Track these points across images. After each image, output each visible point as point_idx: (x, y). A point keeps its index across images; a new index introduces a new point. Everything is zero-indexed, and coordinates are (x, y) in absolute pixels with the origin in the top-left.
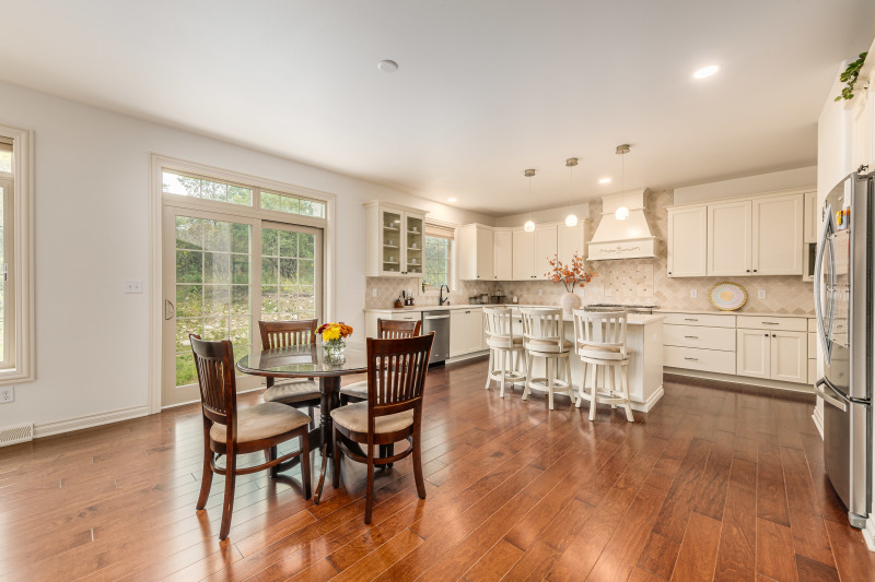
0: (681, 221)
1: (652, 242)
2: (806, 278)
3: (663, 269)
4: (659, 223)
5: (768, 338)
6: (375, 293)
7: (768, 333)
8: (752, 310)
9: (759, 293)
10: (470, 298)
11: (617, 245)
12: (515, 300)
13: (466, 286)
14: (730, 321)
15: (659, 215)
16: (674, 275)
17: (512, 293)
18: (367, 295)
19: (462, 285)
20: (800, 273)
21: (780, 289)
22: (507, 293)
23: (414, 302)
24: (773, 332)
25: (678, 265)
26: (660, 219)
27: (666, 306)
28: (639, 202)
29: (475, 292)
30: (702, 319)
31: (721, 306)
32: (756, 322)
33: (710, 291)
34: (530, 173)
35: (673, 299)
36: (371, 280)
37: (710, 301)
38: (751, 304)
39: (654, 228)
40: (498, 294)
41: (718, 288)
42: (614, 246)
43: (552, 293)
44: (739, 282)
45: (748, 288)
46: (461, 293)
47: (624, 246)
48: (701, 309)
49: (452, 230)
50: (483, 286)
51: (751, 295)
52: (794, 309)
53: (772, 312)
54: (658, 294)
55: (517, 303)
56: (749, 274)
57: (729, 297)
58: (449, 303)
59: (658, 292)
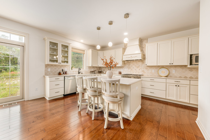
0: (150, 48)
1: (141, 54)
2: (189, 66)
3: (145, 63)
4: (144, 49)
5: (176, 87)
6: (49, 70)
7: (176, 85)
8: (171, 77)
9: (173, 71)
10: (91, 72)
11: (131, 56)
12: (105, 72)
13: (89, 68)
14: (164, 80)
15: (144, 47)
16: (147, 65)
17: (104, 70)
18: (45, 70)
19: (88, 68)
20: (187, 65)
21: (179, 70)
22: (103, 70)
23: (67, 73)
24: (178, 85)
25: (149, 62)
26: (144, 48)
27: (145, 75)
28: (137, 43)
29: (93, 70)
30: (156, 80)
31: (161, 75)
32: (173, 81)
33: (158, 70)
34: (99, 29)
35: (147, 73)
36: (47, 66)
37: (158, 73)
38: (171, 75)
39: (142, 50)
40: (100, 70)
41: (161, 69)
42: (130, 56)
43: (114, 70)
44: (167, 67)
45: (170, 70)
46: (87, 70)
47: (133, 56)
48: (155, 76)
49: (84, 51)
50: (95, 68)
51: (171, 72)
52: (184, 77)
53: (177, 77)
54: (143, 71)
55: (105, 73)
56: (170, 65)
57: (164, 72)
58: (82, 73)
59: (143, 70)
